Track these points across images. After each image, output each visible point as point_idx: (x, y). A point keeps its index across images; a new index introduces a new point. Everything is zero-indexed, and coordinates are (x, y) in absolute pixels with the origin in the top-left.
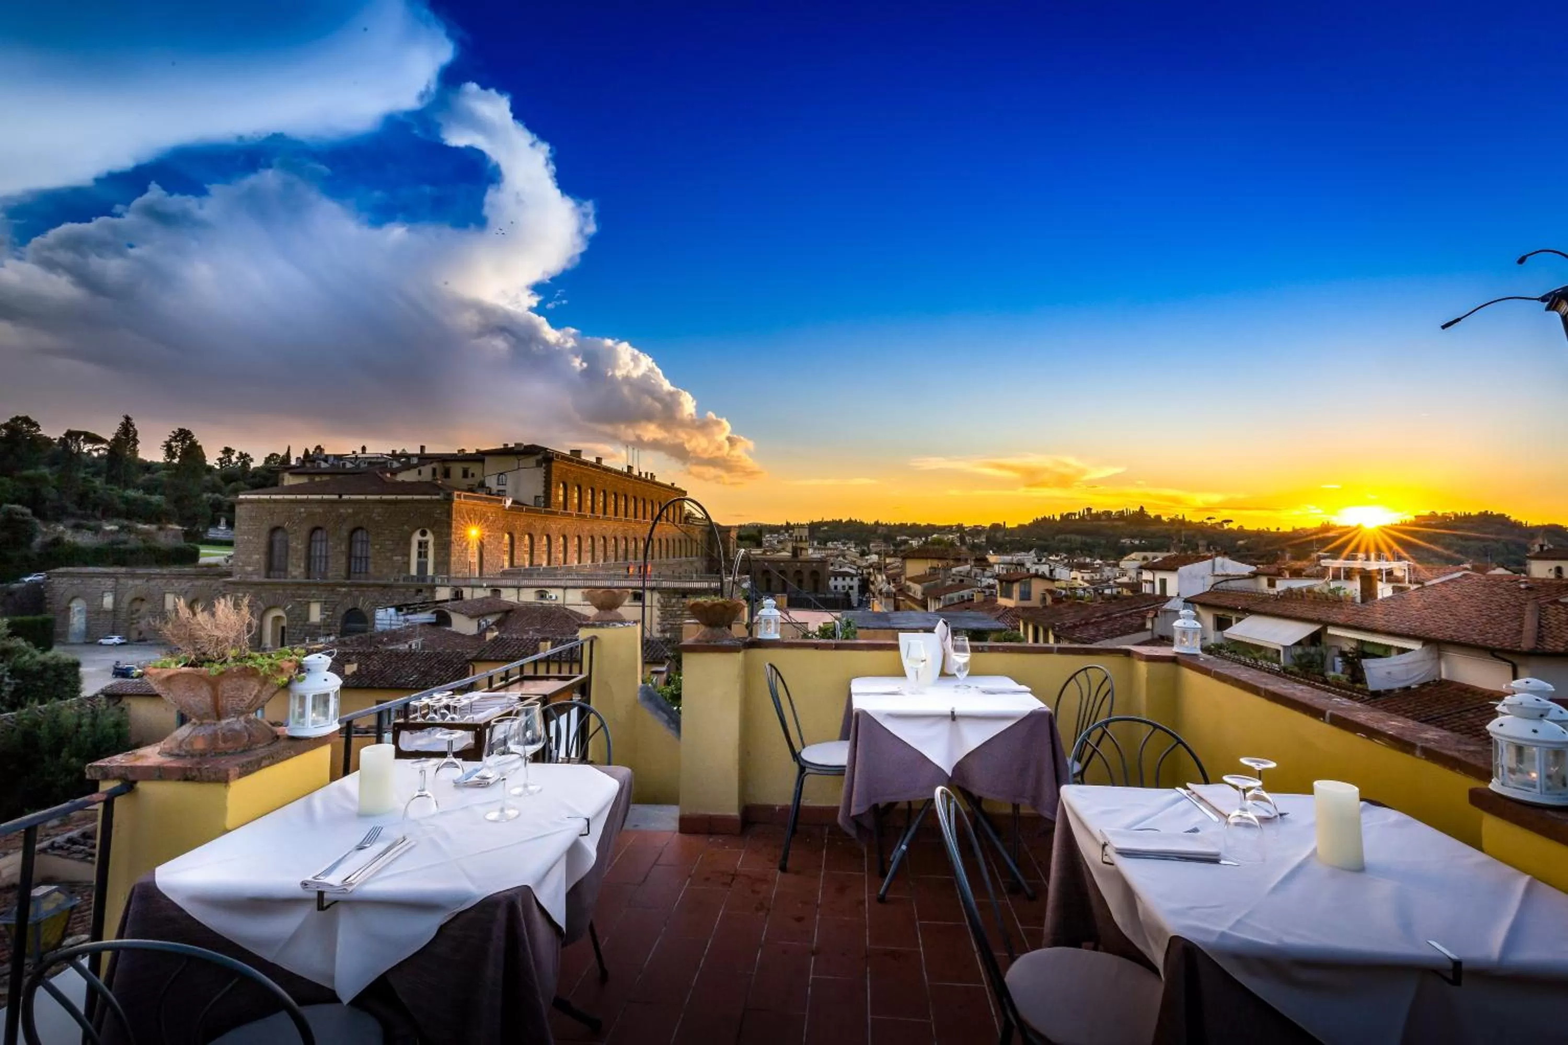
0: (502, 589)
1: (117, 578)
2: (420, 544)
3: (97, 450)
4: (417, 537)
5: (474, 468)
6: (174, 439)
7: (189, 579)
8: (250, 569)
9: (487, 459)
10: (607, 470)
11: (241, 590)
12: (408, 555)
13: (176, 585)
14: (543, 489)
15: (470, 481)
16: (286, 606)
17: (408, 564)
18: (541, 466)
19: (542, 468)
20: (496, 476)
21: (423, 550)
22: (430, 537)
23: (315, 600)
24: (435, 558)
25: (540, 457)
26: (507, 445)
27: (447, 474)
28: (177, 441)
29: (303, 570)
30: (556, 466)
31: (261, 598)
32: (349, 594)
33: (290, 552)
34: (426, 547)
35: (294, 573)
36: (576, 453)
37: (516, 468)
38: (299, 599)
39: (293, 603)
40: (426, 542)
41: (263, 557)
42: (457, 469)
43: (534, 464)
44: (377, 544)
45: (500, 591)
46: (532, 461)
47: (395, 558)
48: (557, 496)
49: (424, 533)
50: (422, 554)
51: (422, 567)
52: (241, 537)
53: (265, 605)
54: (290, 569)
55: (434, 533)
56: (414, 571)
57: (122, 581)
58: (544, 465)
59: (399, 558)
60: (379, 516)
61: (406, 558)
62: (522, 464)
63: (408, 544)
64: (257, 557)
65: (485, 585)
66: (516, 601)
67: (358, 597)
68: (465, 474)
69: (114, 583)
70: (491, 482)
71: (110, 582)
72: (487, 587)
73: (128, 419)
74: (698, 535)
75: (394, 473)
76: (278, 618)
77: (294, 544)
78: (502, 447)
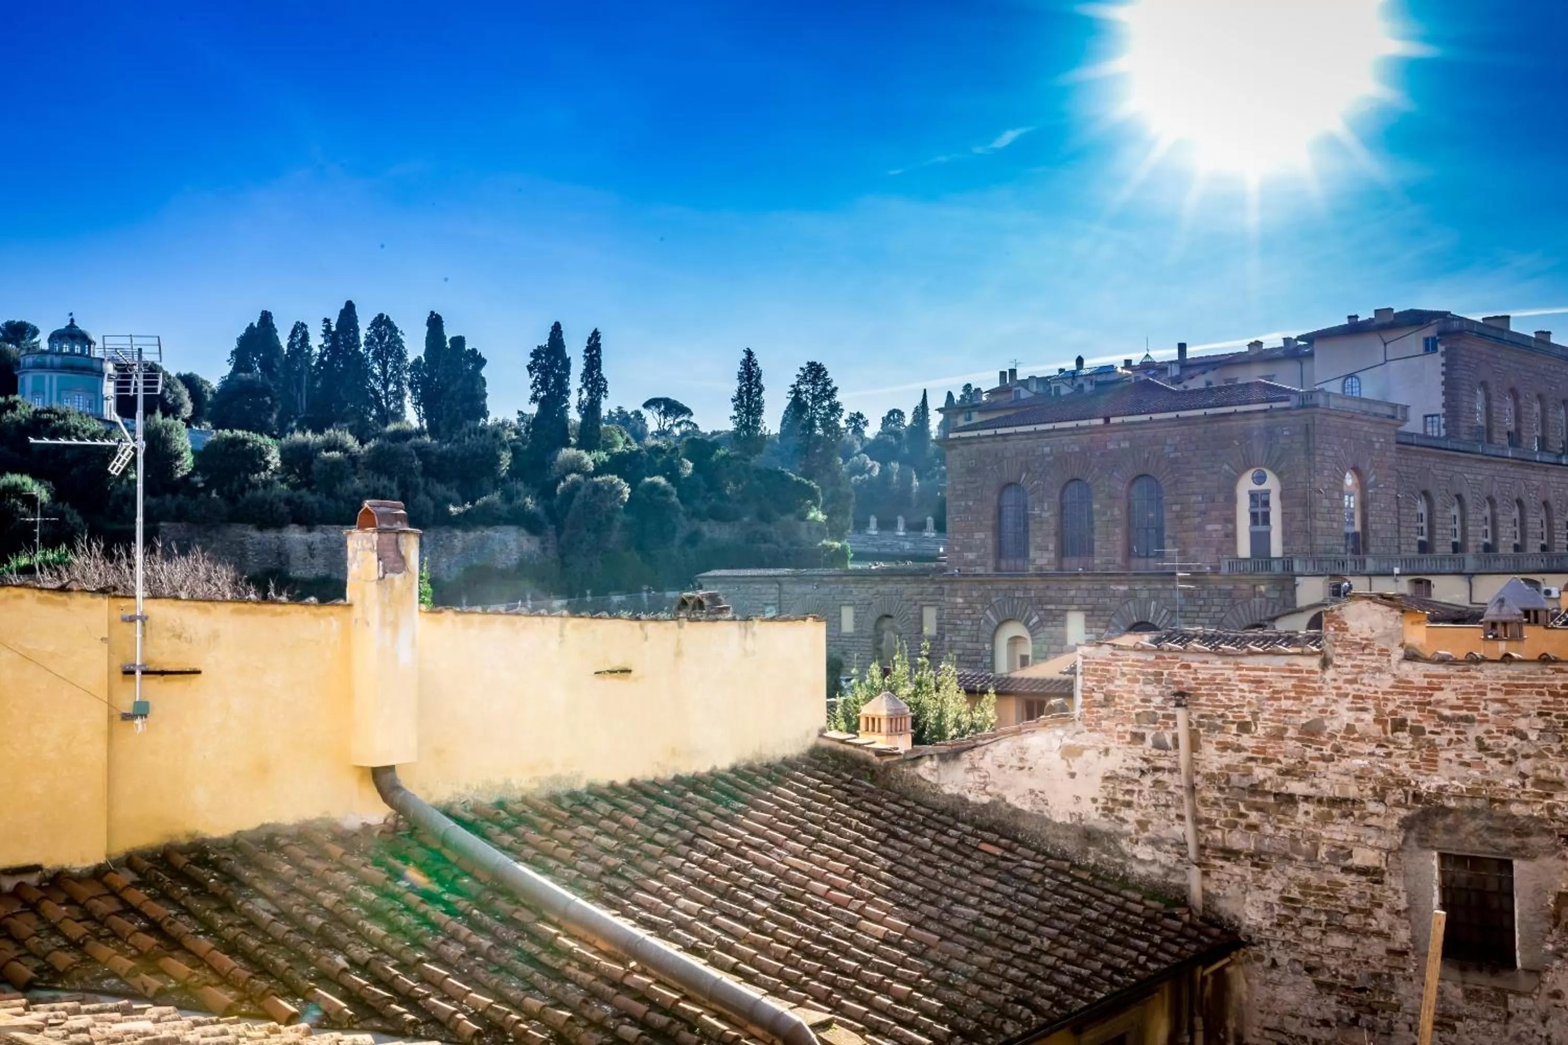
0: (1434, 580)
1: (780, 583)
2: (1253, 496)
3: (679, 424)
4: (1245, 485)
6: (802, 379)
7: (872, 582)
8: (971, 556)
9: (1318, 347)
11: (960, 593)
12: (1231, 520)
13: (855, 593)
14: (1442, 399)
16: (1030, 618)
17: (1232, 536)
18: (1435, 349)
19: (1438, 355)
20: (1342, 380)
21: (1260, 510)
22: (1272, 484)
23: (1075, 607)
24: (1284, 523)
25: (1430, 332)
26: (1356, 317)
28: (807, 382)
29: (1052, 555)
30: (1468, 349)
31: (992, 605)
32: (1130, 596)
33: (1032, 526)
34: (1266, 503)
35: (1041, 561)
36: (1499, 321)
37: (1382, 361)
38: (1049, 607)
39: (1041, 613)
40: (1267, 493)
41: (990, 534)
43: (1421, 349)
44: (1176, 504)
45: (1429, 582)
46: (1414, 341)
47: (1209, 527)
48: (1473, 411)
49: (1260, 479)
50: (1260, 518)
51: (1260, 541)
52: (956, 503)
53: (997, 616)
54: (1032, 554)
55: (1279, 475)
56: (1244, 549)
57: (786, 587)
58: (1441, 348)
59: (1218, 527)
60: (1176, 450)
61: (1230, 526)
62: (1393, 350)
63: (1231, 500)
64: (981, 535)
65: (1397, 570)
66: (1467, 604)
67: (1148, 601)
69: (777, 592)
71: (773, 590)
72: (1401, 574)
73: (749, 353)
76: (1014, 640)
77: (1037, 511)
78: (1346, 322)
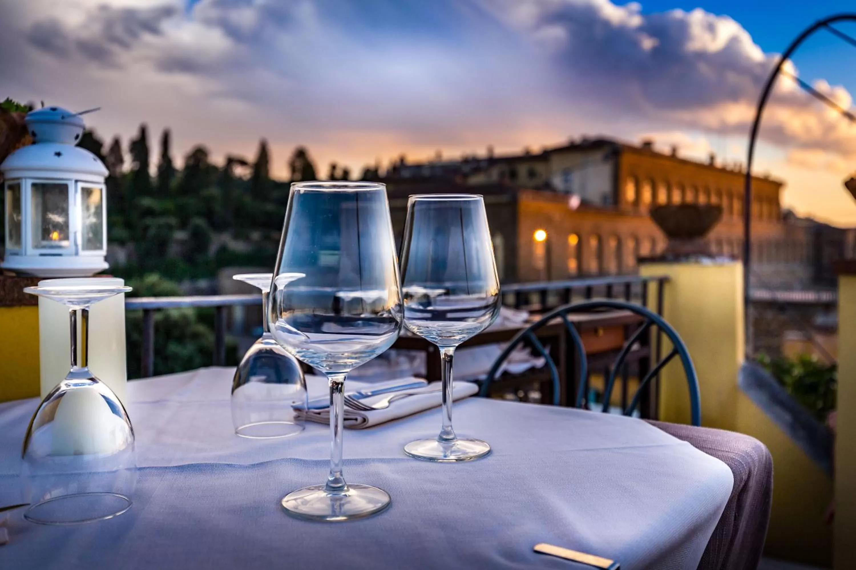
5: (540, 167)
10: (685, 162)
14: (611, 186)
15: (537, 181)
18: (609, 161)
19: (610, 163)
20: (562, 174)
25: (607, 150)
27: (513, 175)
30: (626, 160)
36: (648, 144)
42: (523, 170)
43: (601, 159)
58: (612, 159)
62: (589, 160)
68: (532, 174)
70: (558, 182)
74: (802, 237)
75: (466, 176)
78: (569, 143)
